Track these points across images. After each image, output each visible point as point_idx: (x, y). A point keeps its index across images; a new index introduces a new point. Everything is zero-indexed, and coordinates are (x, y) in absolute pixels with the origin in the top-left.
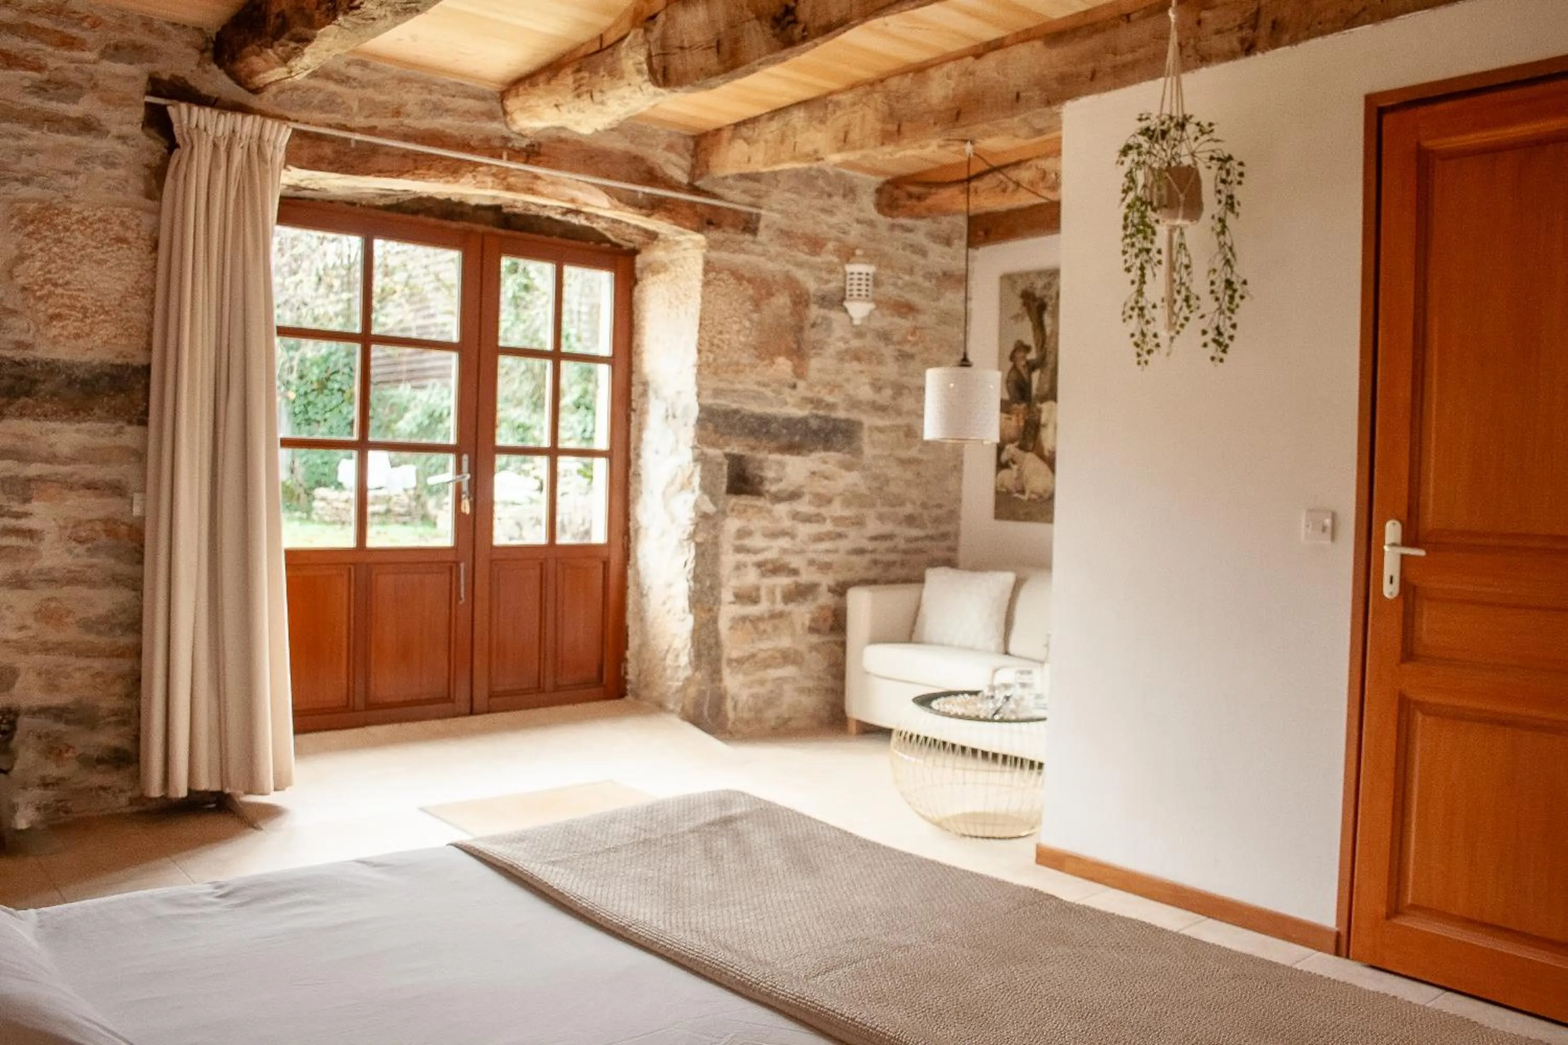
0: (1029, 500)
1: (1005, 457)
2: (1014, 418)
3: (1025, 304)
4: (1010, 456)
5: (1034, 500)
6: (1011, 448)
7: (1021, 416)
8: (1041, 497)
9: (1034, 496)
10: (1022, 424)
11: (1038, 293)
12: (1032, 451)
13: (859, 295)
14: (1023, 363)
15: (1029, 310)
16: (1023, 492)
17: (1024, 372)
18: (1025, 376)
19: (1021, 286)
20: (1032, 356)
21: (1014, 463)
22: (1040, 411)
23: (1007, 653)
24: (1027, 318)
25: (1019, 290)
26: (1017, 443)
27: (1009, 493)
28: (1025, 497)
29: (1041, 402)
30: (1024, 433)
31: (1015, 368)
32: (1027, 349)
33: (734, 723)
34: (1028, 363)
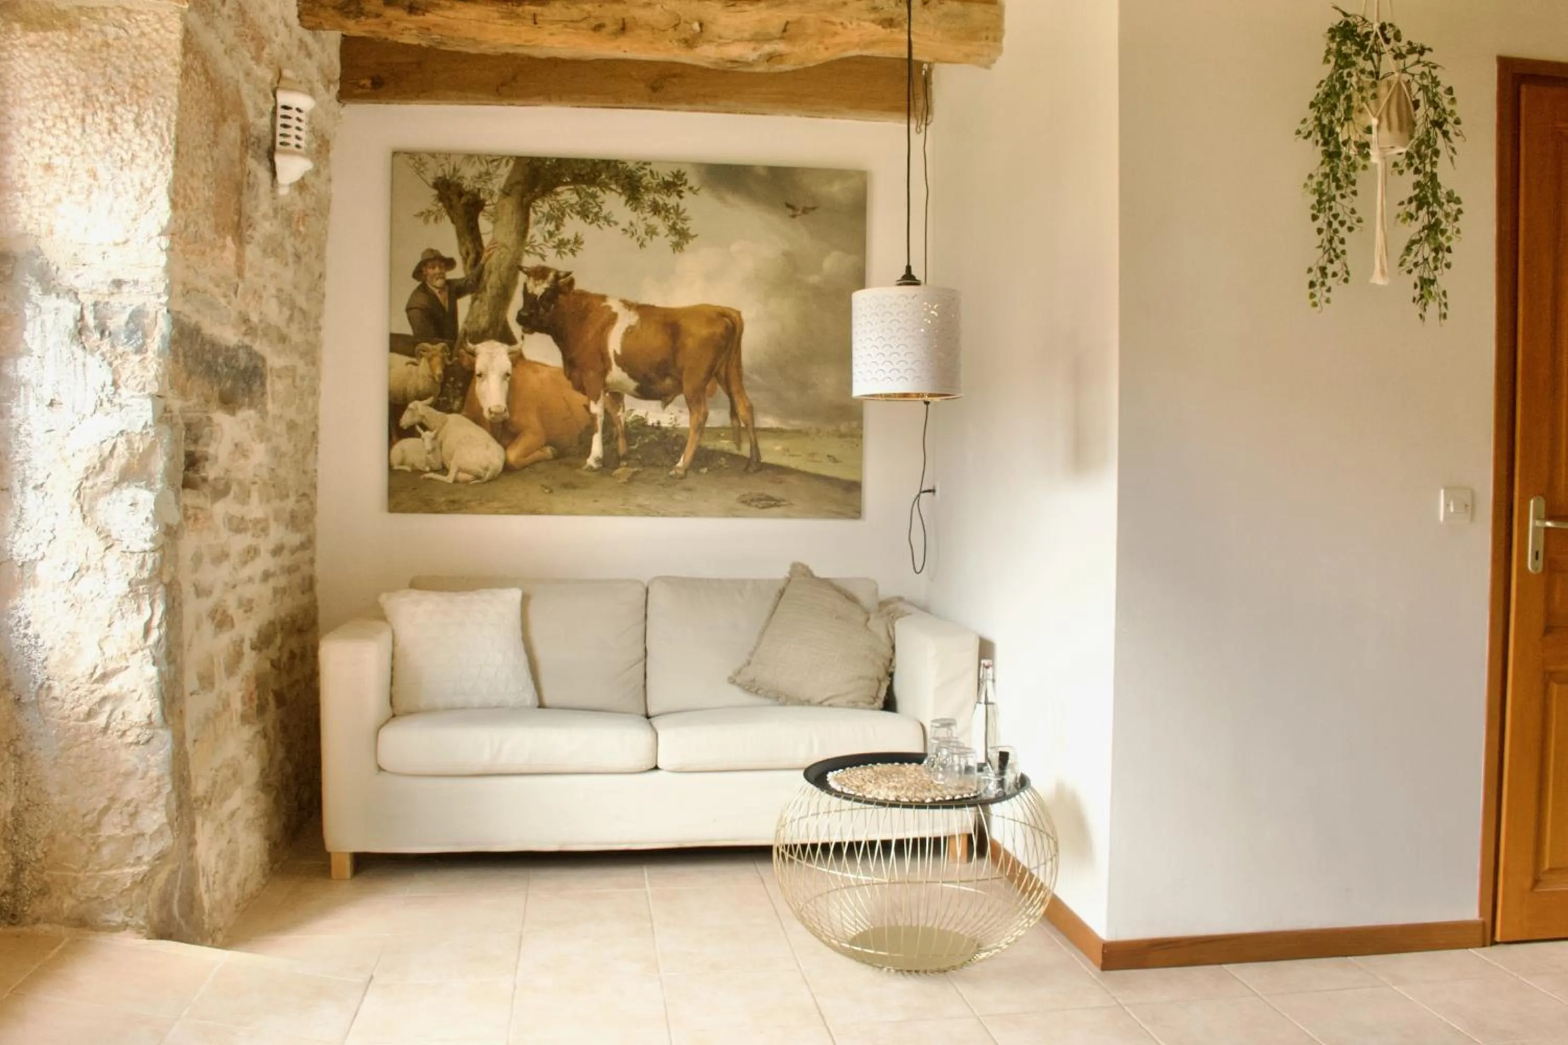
0: (456, 481)
1: (406, 420)
2: (423, 362)
3: (441, 198)
4: (416, 419)
5: (466, 482)
6: (418, 410)
7: (437, 360)
8: (478, 477)
9: (463, 476)
10: (439, 371)
11: (467, 184)
12: (459, 411)
13: (298, 146)
14: (439, 283)
15: (450, 208)
16: (444, 470)
17: (443, 298)
18: (446, 304)
19: (433, 171)
20: (457, 273)
21: (425, 428)
22: (473, 354)
23: (541, 706)
24: (447, 219)
25: (430, 177)
26: (430, 400)
27: (417, 472)
28: (449, 478)
29: (475, 342)
30: (443, 385)
31: (423, 288)
32: (449, 263)
33: (210, 915)
34: (449, 283)
